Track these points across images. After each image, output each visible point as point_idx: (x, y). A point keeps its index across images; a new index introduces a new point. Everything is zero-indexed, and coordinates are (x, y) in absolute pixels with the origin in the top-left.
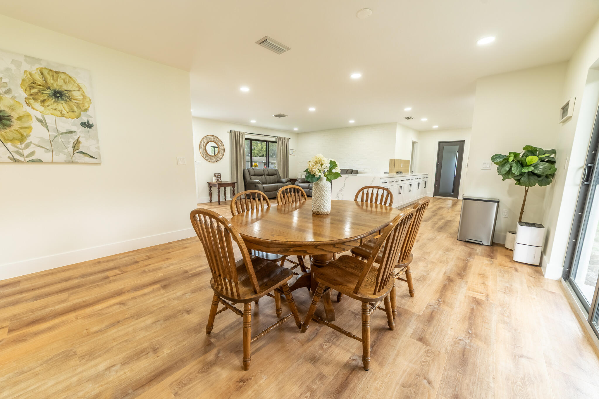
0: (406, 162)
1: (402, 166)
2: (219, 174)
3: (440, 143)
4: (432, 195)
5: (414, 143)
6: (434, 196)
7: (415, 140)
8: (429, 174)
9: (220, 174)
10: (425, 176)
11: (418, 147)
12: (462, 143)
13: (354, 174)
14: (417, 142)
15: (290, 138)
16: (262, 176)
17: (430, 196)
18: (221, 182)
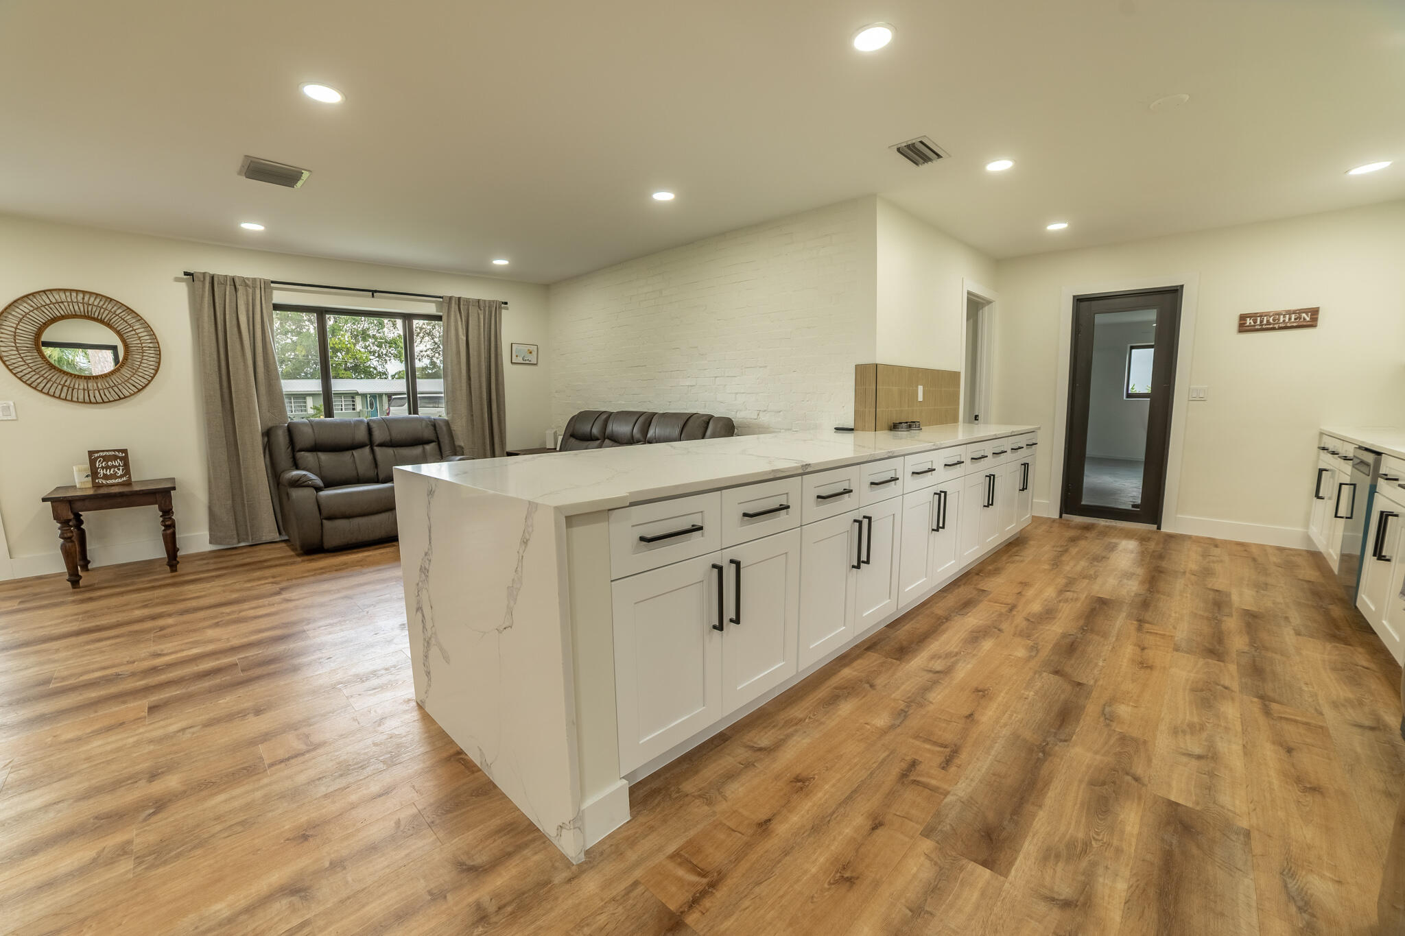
0: (942, 381)
1: (920, 398)
2: (119, 451)
3: (1079, 301)
4: (1055, 514)
5: (975, 306)
6: (1061, 516)
7: (980, 290)
8: (1039, 428)
9: (125, 451)
10: (1022, 441)
11: (993, 321)
12: (1168, 296)
13: (714, 436)
14: (989, 302)
15: (506, 303)
16: (356, 453)
17: (1045, 515)
18: (128, 483)
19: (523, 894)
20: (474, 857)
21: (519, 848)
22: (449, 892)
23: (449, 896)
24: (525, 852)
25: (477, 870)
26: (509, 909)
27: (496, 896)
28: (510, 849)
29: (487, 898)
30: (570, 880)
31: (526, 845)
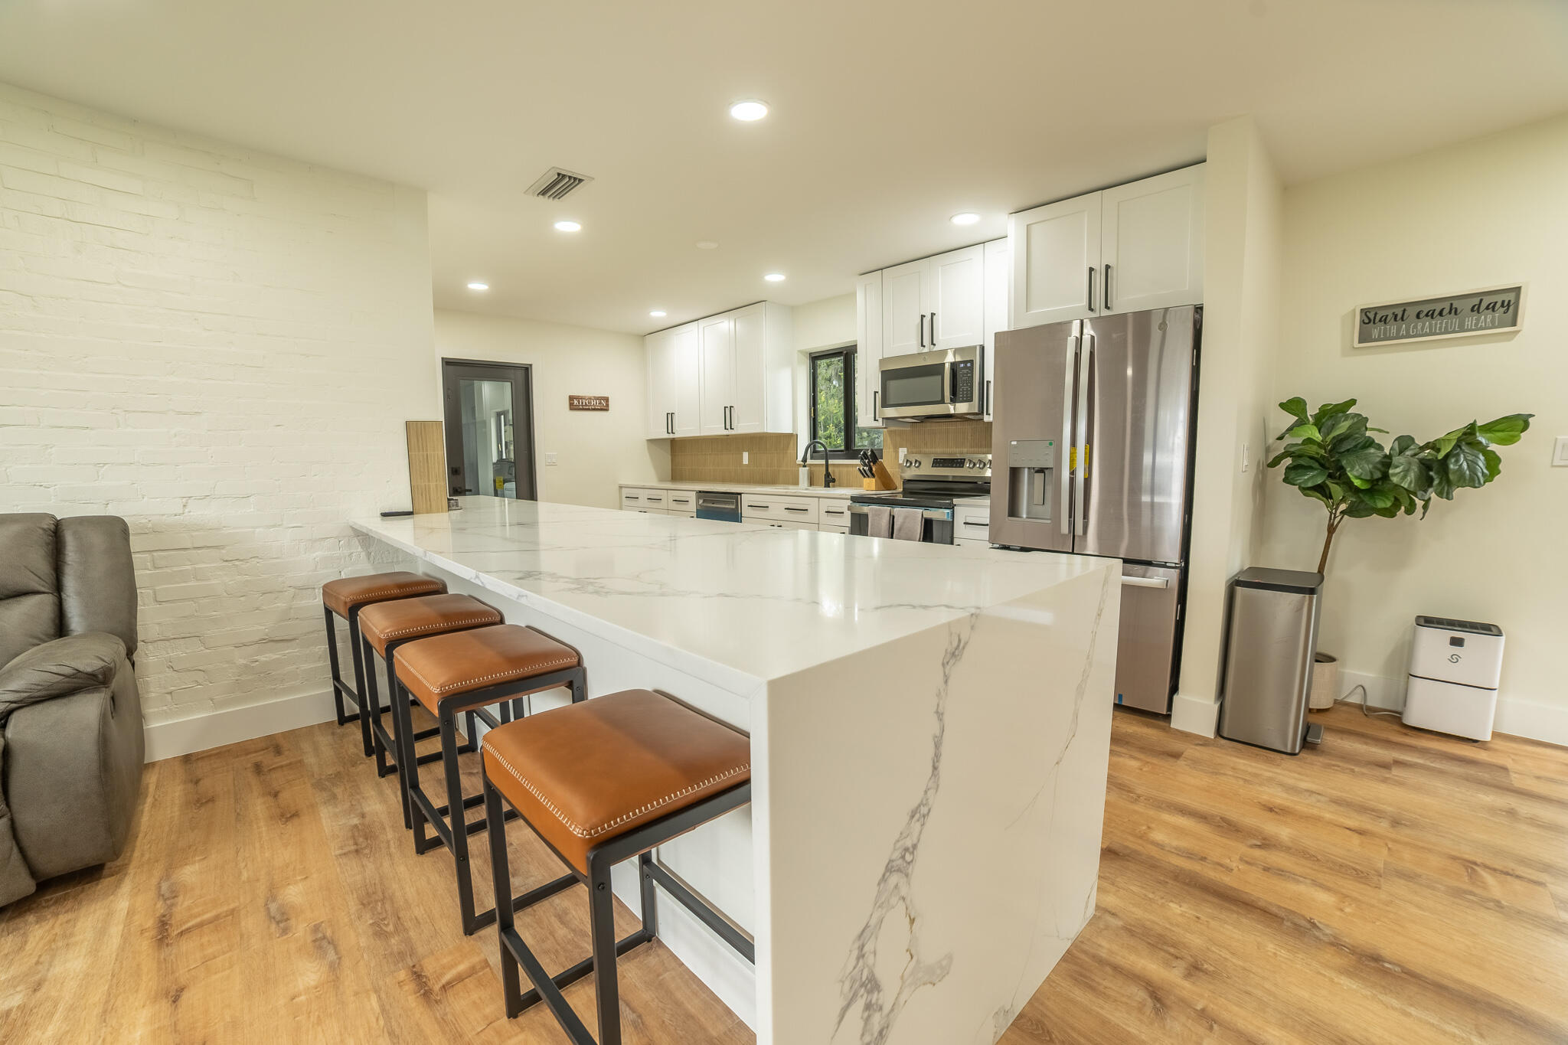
19: (1149, 944)
20: (1141, 1000)
21: (1102, 962)
22: (1194, 1009)
23: (1199, 1007)
24: (1104, 955)
25: (1154, 992)
26: (1172, 950)
27: (1167, 964)
28: (1108, 969)
29: (1175, 971)
30: (1114, 915)
31: (1096, 958)
